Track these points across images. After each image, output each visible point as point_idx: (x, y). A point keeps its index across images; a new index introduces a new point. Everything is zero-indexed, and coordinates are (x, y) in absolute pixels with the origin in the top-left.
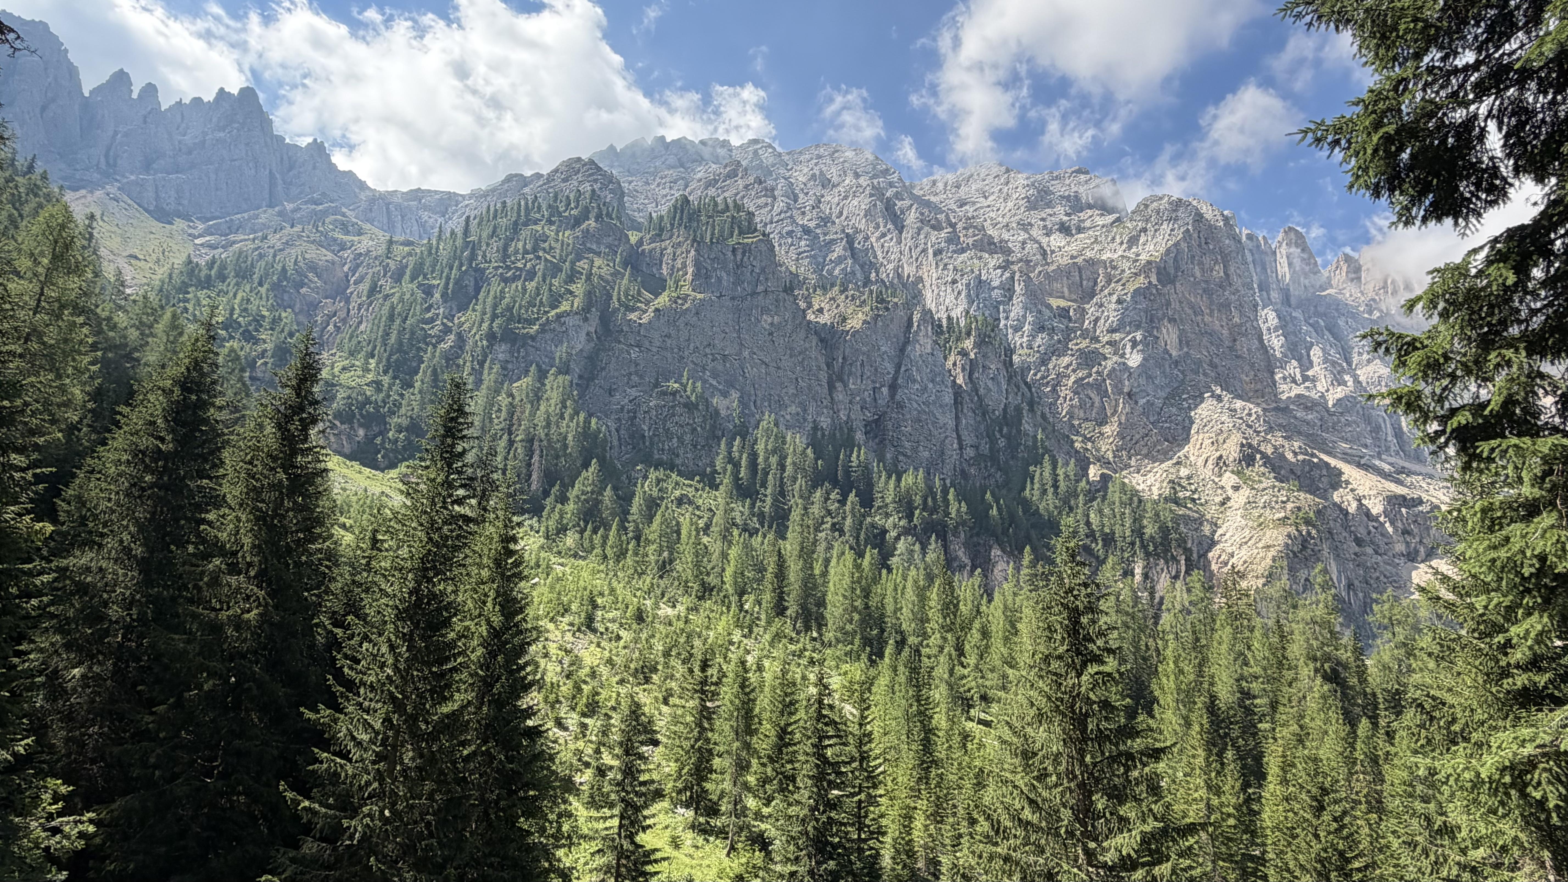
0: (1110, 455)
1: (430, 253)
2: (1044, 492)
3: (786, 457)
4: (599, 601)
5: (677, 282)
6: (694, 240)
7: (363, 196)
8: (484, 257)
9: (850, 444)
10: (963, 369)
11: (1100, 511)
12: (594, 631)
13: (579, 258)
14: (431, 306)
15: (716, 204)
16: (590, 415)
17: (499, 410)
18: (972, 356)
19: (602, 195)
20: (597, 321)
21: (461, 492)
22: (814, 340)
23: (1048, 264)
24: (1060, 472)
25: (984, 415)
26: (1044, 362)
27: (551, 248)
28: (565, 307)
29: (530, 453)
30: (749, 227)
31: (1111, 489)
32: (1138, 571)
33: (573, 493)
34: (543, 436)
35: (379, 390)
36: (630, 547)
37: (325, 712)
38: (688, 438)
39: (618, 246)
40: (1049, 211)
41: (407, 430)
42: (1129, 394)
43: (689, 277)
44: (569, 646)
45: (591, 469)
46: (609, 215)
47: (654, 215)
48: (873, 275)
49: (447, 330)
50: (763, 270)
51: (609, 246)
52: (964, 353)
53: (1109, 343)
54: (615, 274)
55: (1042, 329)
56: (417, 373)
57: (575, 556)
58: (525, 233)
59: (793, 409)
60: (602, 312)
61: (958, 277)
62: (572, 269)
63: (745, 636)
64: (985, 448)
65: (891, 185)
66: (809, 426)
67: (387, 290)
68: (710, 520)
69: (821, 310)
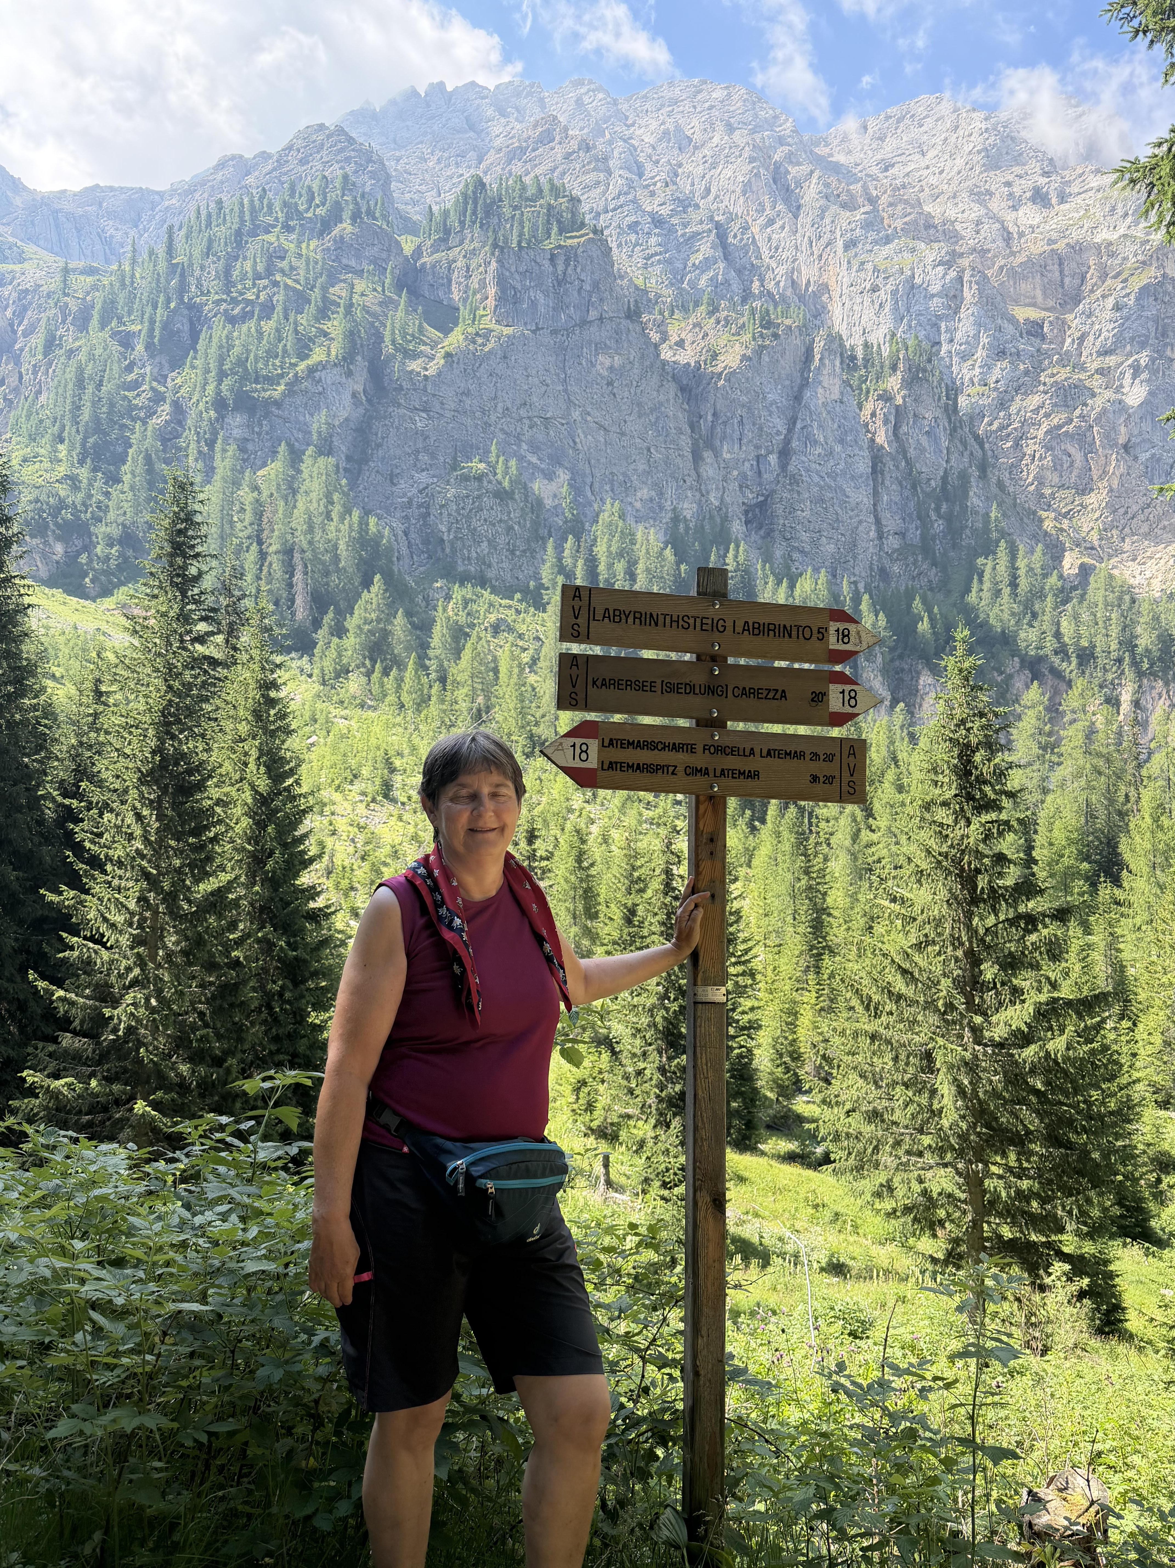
0: (1094, 537)
1: (123, 285)
2: (998, 593)
3: (636, 563)
4: (398, 763)
5: (473, 311)
6: (495, 246)
7: (18, 201)
8: (199, 286)
9: (723, 539)
10: (886, 422)
11: (1076, 617)
12: (394, 801)
13: (333, 280)
14: (132, 364)
15: (524, 188)
16: (367, 512)
17: (242, 510)
18: (899, 401)
19: (359, 181)
20: (365, 374)
21: (202, 627)
22: (672, 388)
23: (1013, 254)
24: (1021, 563)
25: (914, 487)
26: (1003, 404)
27: (292, 268)
28: (318, 355)
29: (290, 570)
30: (574, 222)
31: (1093, 585)
32: (1126, 697)
33: (352, 623)
34: (305, 545)
35: (75, 488)
36: (434, 691)
37: (69, 894)
38: (502, 540)
39: (386, 261)
40: (1018, 170)
41: (120, 542)
42: (1126, 447)
43: (491, 302)
44: (362, 822)
45: (374, 589)
46: (370, 213)
47: (435, 208)
48: (756, 284)
49: (158, 398)
50: (596, 285)
51: (374, 261)
52: (886, 397)
53: (1100, 371)
54: (386, 303)
55: (1001, 354)
56: (124, 463)
57: (362, 706)
58: (253, 247)
59: (644, 493)
60: (372, 363)
61: (880, 282)
62: (324, 298)
63: (588, 802)
64: (914, 535)
65: (781, 141)
66: (667, 517)
67: (70, 342)
68: (538, 651)
69: (681, 344)
